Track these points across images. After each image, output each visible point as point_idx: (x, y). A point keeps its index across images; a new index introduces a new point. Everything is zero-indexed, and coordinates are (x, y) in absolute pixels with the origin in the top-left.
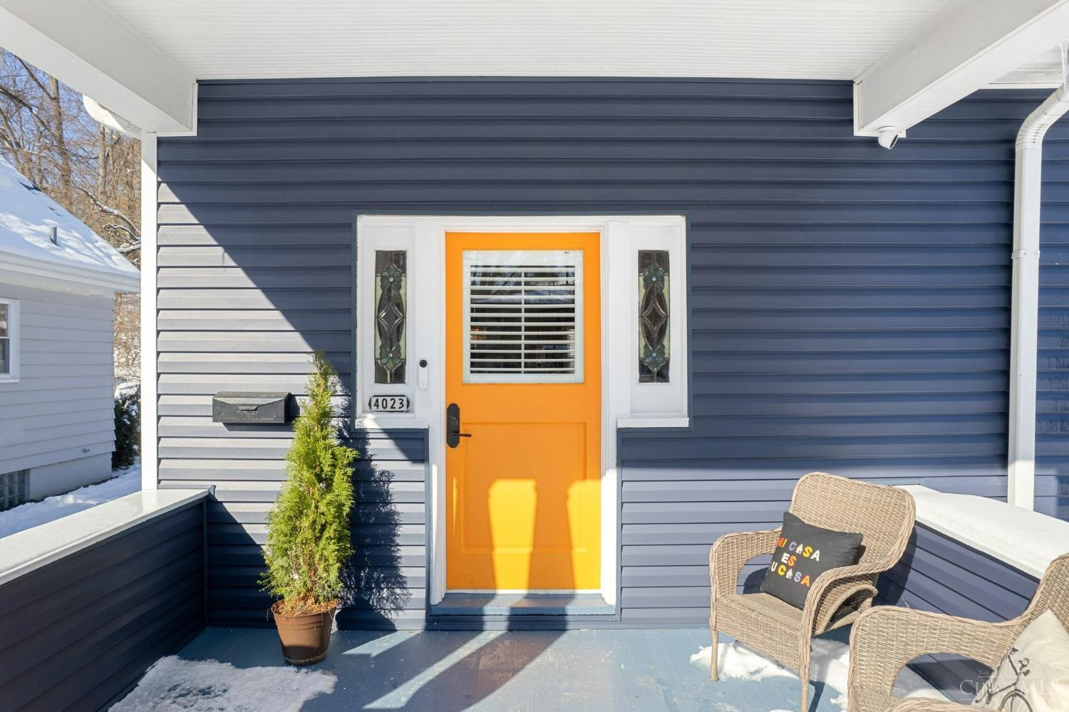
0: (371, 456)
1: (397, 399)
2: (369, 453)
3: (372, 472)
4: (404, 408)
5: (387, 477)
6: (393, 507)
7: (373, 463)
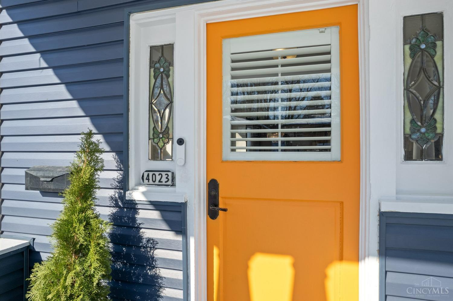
0: (140, 224)
1: (163, 174)
2: (138, 222)
3: (140, 238)
4: (170, 183)
5: (153, 243)
6: (158, 271)
7: (142, 230)
